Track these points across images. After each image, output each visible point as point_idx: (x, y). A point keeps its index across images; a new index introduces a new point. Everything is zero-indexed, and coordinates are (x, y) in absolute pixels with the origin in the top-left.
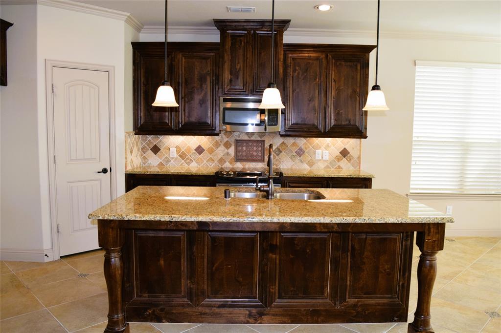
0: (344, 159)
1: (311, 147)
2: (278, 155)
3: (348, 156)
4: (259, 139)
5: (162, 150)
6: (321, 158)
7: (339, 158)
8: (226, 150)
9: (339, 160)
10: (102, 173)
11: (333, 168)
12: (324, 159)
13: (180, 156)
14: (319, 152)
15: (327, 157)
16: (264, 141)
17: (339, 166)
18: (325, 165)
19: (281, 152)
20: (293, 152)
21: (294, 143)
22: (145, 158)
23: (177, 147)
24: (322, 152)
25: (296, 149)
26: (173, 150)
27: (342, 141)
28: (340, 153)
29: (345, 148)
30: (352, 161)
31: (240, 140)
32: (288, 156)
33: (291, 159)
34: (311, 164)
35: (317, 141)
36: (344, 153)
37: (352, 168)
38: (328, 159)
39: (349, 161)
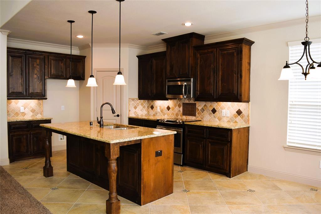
0: (239, 117)
1: (220, 108)
2: (202, 112)
3: (241, 114)
4: (194, 103)
5: (154, 107)
6: (225, 115)
7: (236, 115)
8: (179, 109)
9: (236, 117)
10: (117, 117)
11: (232, 122)
12: (227, 116)
13: (161, 111)
14: (224, 111)
15: (229, 115)
16: (196, 104)
17: (236, 121)
18: (228, 120)
19: (204, 110)
20: (210, 111)
21: (211, 105)
22: (148, 112)
23: (160, 107)
24: (226, 111)
25: (211, 109)
26: (158, 108)
27: (238, 104)
28: (237, 112)
29: (239, 109)
30: (244, 118)
31: (185, 103)
32: (208, 113)
33: (209, 115)
34: (220, 119)
35: (223, 104)
36: (239, 112)
37: (244, 123)
38: (229, 116)
39: (242, 118)
